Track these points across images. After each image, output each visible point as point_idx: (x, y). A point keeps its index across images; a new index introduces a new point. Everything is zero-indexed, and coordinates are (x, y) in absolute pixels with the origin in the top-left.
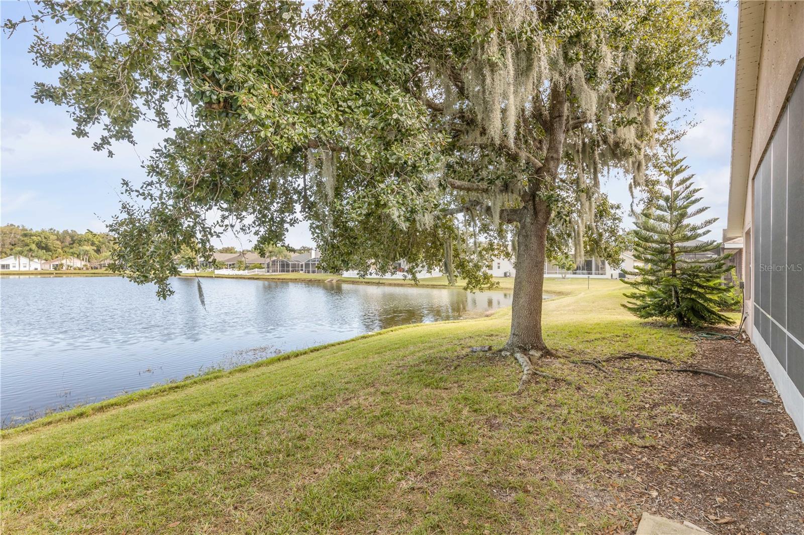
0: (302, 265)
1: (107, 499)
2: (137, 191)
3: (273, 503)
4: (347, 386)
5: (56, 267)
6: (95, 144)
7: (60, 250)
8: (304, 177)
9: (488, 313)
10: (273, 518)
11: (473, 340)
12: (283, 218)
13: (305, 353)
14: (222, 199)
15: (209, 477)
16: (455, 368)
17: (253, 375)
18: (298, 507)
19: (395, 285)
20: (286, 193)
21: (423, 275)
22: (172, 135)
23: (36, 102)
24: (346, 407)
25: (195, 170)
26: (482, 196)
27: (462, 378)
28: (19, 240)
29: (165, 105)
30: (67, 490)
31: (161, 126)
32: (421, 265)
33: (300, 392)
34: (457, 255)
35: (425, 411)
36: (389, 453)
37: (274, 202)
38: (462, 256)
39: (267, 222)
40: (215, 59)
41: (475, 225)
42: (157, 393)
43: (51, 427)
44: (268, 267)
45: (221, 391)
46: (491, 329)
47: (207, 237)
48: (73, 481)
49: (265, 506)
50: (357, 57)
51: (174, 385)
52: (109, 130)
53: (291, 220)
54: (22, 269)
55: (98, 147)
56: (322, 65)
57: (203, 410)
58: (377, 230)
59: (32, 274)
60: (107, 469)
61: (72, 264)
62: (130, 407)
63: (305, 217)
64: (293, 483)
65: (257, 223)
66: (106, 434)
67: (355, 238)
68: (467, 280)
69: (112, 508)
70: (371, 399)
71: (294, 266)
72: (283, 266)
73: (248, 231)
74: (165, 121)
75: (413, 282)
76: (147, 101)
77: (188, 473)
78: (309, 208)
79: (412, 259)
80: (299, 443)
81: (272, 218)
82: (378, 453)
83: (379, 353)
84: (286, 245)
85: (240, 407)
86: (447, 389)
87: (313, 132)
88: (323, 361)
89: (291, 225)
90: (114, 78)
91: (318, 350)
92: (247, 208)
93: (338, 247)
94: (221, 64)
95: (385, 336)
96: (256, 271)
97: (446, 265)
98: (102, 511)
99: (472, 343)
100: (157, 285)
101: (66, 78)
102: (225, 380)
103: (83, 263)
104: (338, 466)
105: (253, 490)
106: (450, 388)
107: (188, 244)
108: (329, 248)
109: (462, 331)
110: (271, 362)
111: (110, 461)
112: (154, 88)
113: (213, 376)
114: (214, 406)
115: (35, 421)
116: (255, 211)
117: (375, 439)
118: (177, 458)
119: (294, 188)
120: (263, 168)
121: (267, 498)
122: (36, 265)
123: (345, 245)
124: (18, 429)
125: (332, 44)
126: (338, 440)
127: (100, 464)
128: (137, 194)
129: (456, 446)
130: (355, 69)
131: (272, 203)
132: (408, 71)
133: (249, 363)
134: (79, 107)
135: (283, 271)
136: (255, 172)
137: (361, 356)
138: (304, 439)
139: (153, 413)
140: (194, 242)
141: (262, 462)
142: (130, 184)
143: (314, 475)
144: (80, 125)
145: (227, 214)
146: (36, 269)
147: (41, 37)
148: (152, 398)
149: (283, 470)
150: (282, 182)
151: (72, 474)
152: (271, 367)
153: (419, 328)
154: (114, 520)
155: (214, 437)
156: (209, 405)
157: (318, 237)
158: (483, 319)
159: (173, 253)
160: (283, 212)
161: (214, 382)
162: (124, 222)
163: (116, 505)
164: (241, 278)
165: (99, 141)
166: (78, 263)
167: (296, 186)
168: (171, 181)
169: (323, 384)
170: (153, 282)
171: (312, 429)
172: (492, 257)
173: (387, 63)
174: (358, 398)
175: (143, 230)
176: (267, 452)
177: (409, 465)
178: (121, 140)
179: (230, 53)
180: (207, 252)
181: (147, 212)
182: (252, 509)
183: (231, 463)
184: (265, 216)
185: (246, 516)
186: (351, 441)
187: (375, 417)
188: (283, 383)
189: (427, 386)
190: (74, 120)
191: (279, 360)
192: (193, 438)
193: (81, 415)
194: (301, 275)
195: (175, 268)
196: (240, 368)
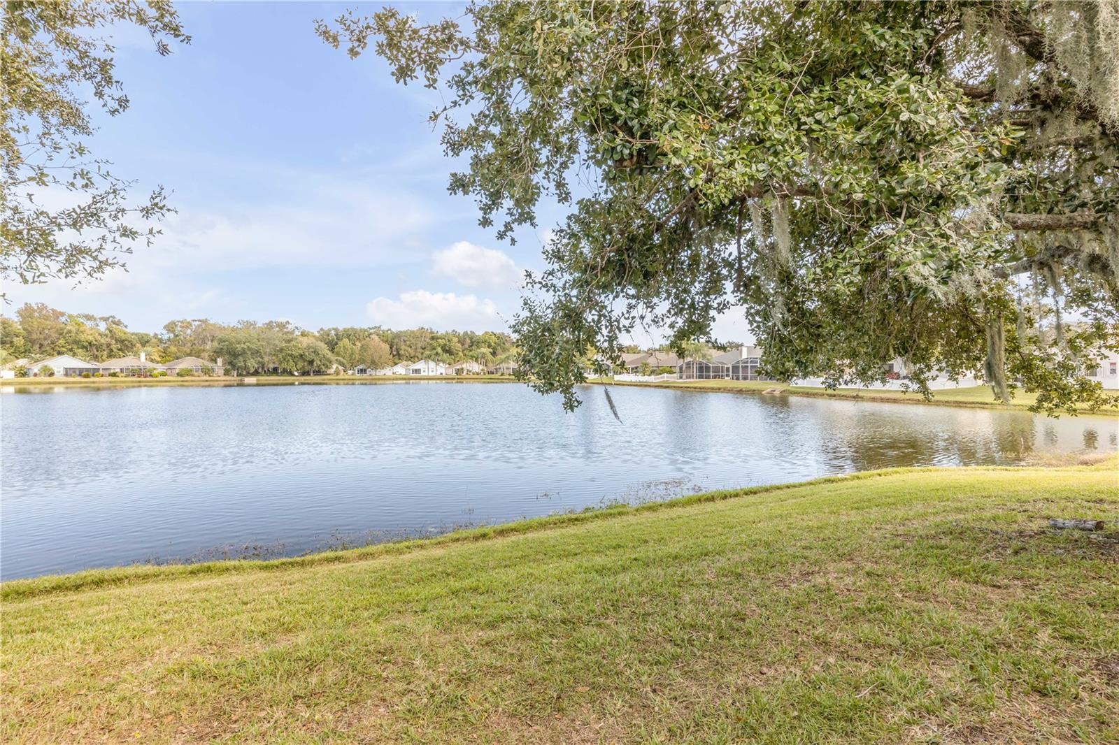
0: (728, 369)
1: (514, 638)
2: (540, 283)
3: (703, 699)
4: (806, 553)
5: (459, 372)
6: (499, 233)
7: (461, 354)
8: (738, 241)
9: (1086, 457)
10: (704, 720)
11: (1053, 507)
12: (708, 302)
13: (737, 495)
14: (630, 283)
15: (620, 640)
16: (1016, 553)
17: (666, 517)
18: (740, 715)
19: (888, 400)
20: (712, 266)
21: (940, 383)
22: (575, 210)
23: (451, 194)
24: (807, 585)
25: (599, 249)
26: (1079, 238)
27: (1031, 572)
28: (428, 343)
29: (567, 174)
30: (477, 617)
31: (562, 200)
32: (937, 367)
33: (733, 550)
34: (1014, 348)
35: (953, 617)
36: (886, 674)
37: (695, 282)
38: (1026, 349)
39: (685, 309)
40: (628, 101)
41: (1058, 291)
42: (555, 524)
43: (458, 544)
44: (681, 372)
45: (628, 532)
46: (1096, 488)
47: (615, 333)
48: (483, 608)
49: (693, 700)
50: (826, 43)
51: (573, 516)
52: (511, 214)
53: (719, 304)
54: (431, 374)
55: (501, 236)
56: (771, 70)
57: (608, 552)
58: (856, 313)
59: (438, 379)
60: (512, 603)
61: (471, 369)
62: (530, 535)
63: (739, 301)
64: (730, 678)
65: (673, 312)
66: (508, 563)
67: (819, 327)
68: (1038, 394)
69: (518, 649)
70: (848, 580)
71: (716, 369)
72: (701, 369)
73: (661, 324)
74: (565, 193)
75: (921, 396)
76: (547, 173)
77: (595, 629)
78: (746, 286)
79: (921, 357)
80: (736, 624)
81: (692, 305)
82: (866, 668)
83: (858, 509)
84: (713, 340)
85: (652, 557)
86: (999, 587)
87: (761, 169)
88: (764, 510)
89: (720, 311)
90: (518, 153)
91: (755, 493)
92: (659, 293)
93: (791, 341)
94: (635, 107)
95: (868, 482)
96: (666, 377)
97: (989, 367)
98: (509, 650)
99: (1054, 511)
100: (563, 395)
101: (476, 163)
102: (631, 518)
103: (481, 367)
104: (799, 673)
105: (674, 672)
106: (1007, 587)
107: (593, 344)
108: (777, 343)
109: (1027, 487)
110: (689, 502)
111: (514, 595)
112: (555, 156)
113: (616, 511)
114: (621, 551)
115: (445, 535)
116: (669, 295)
117: (860, 645)
118: (583, 607)
119: (723, 259)
120: (681, 236)
121: (694, 689)
122: (441, 369)
123: (801, 337)
124: (432, 541)
125: (785, 36)
126: (796, 632)
127: (504, 595)
128: (540, 285)
129: (1027, 694)
130: (824, 64)
131: (692, 282)
132: (920, 41)
133: (659, 501)
134: (485, 194)
135: (700, 377)
136: (671, 242)
137: (827, 510)
138: (743, 620)
139: (553, 546)
140: (599, 341)
141: (686, 637)
142: (533, 275)
143: (761, 676)
144: (485, 213)
145: (634, 302)
146: (441, 374)
147: (451, 125)
148: (551, 529)
149: (715, 657)
150: (706, 251)
151: (479, 600)
152: (688, 509)
153: (933, 474)
154: (521, 664)
155: (623, 591)
156: (614, 548)
157: (758, 327)
158: (1075, 468)
159: (577, 354)
160: (708, 294)
161: (618, 520)
162: (525, 322)
163: (524, 647)
164: (646, 386)
165: (503, 229)
166: (476, 367)
167: (727, 255)
168: (572, 268)
169: (767, 544)
170: (559, 391)
171: (754, 607)
172: (1103, 350)
173: (882, 37)
174: (825, 574)
175: (547, 329)
176: (692, 626)
177: (926, 702)
178: (523, 223)
179: (645, 90)
180: (614, 351)
181: (548, 307)
182: (676, 699)
183: (645, 629)
184: (683, 302)
185: (668, 705)
186: (818, 638)
187: (857, 609)
188: (707, 534)
189: (955, 575)
190: (481, 209)
191: (700, 500)
192: (599, 586)
193: (484, 536)
194: (727, 382)
195: (580, 374)
196: (648, 505)
